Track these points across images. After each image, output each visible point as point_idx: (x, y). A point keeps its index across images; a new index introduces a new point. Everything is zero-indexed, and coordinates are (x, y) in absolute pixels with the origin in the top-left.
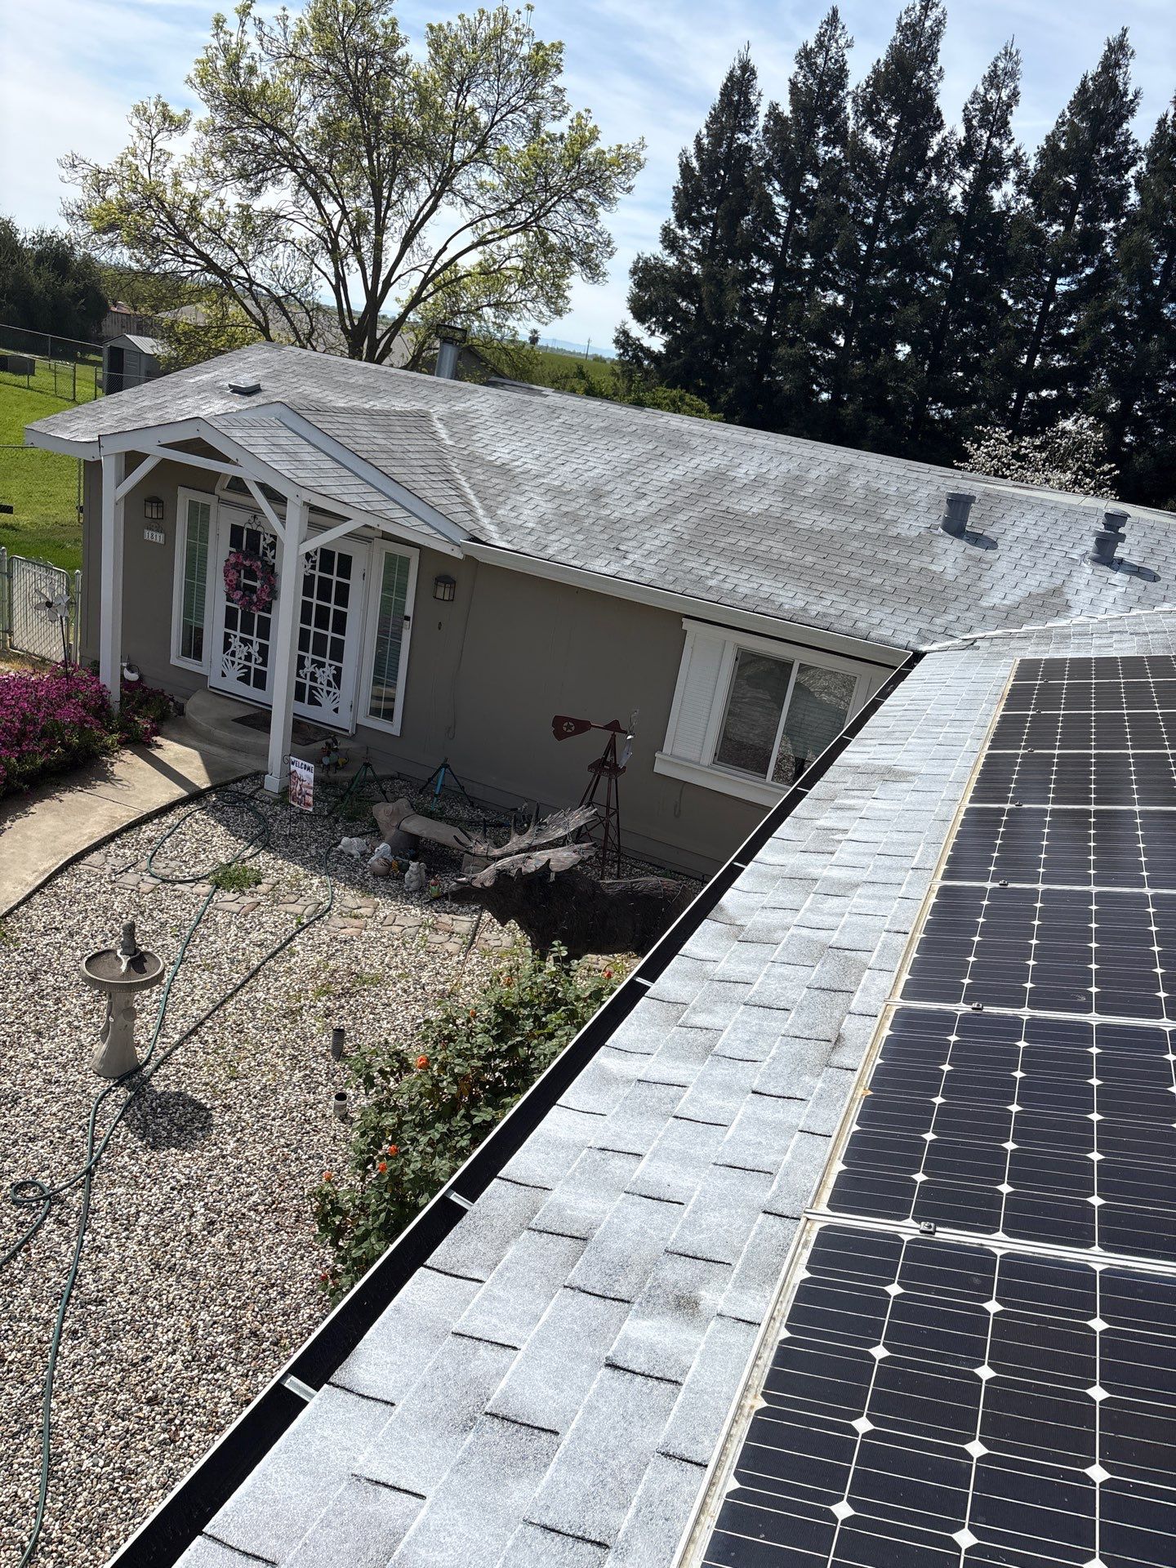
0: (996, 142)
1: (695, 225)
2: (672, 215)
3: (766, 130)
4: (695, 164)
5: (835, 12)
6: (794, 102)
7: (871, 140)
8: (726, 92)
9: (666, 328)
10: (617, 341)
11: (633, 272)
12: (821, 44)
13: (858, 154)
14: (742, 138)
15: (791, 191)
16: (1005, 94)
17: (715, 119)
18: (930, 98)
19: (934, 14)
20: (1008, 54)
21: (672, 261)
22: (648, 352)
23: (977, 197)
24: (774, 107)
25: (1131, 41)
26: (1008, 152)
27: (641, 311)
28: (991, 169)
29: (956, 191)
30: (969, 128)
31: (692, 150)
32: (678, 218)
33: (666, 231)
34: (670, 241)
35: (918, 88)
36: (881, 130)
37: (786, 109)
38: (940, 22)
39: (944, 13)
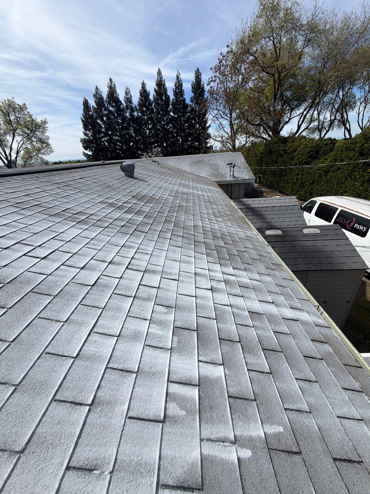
0: (131, 105)
1: (89, 130)
2: (83, 130)
3: (93, 111)
4: (84, 119)
5: (97, 86)
6: (96, 105)
7: (111, 109)
8: (84, 105)
9: (92, 150)
10: (83, 155)
11: (81, 142)
12: (97, 93)
13: (110, 112)
14: (91, 113)
15: (102, 120)
16: (129, 95)
17: (84, 110)
18: (118, 99)
19: (113, 83)
20: (127, 89)
21: (87, 138)
22: (90, 155)
23: (131, 115)
24: (93, 106)
25: (145, 82)
26: (134, 106)
27: (86, 148)
28: (132, 110)
29: (128, 114)
30: (126, 103)
31: (82, 117)
32: (85, 130)
33: (84, 132)
34: (85, 134)
35: (116, 98)
36: (112, 106)
37: (95, 106)
38: (114, 85)
39: (114, 83)
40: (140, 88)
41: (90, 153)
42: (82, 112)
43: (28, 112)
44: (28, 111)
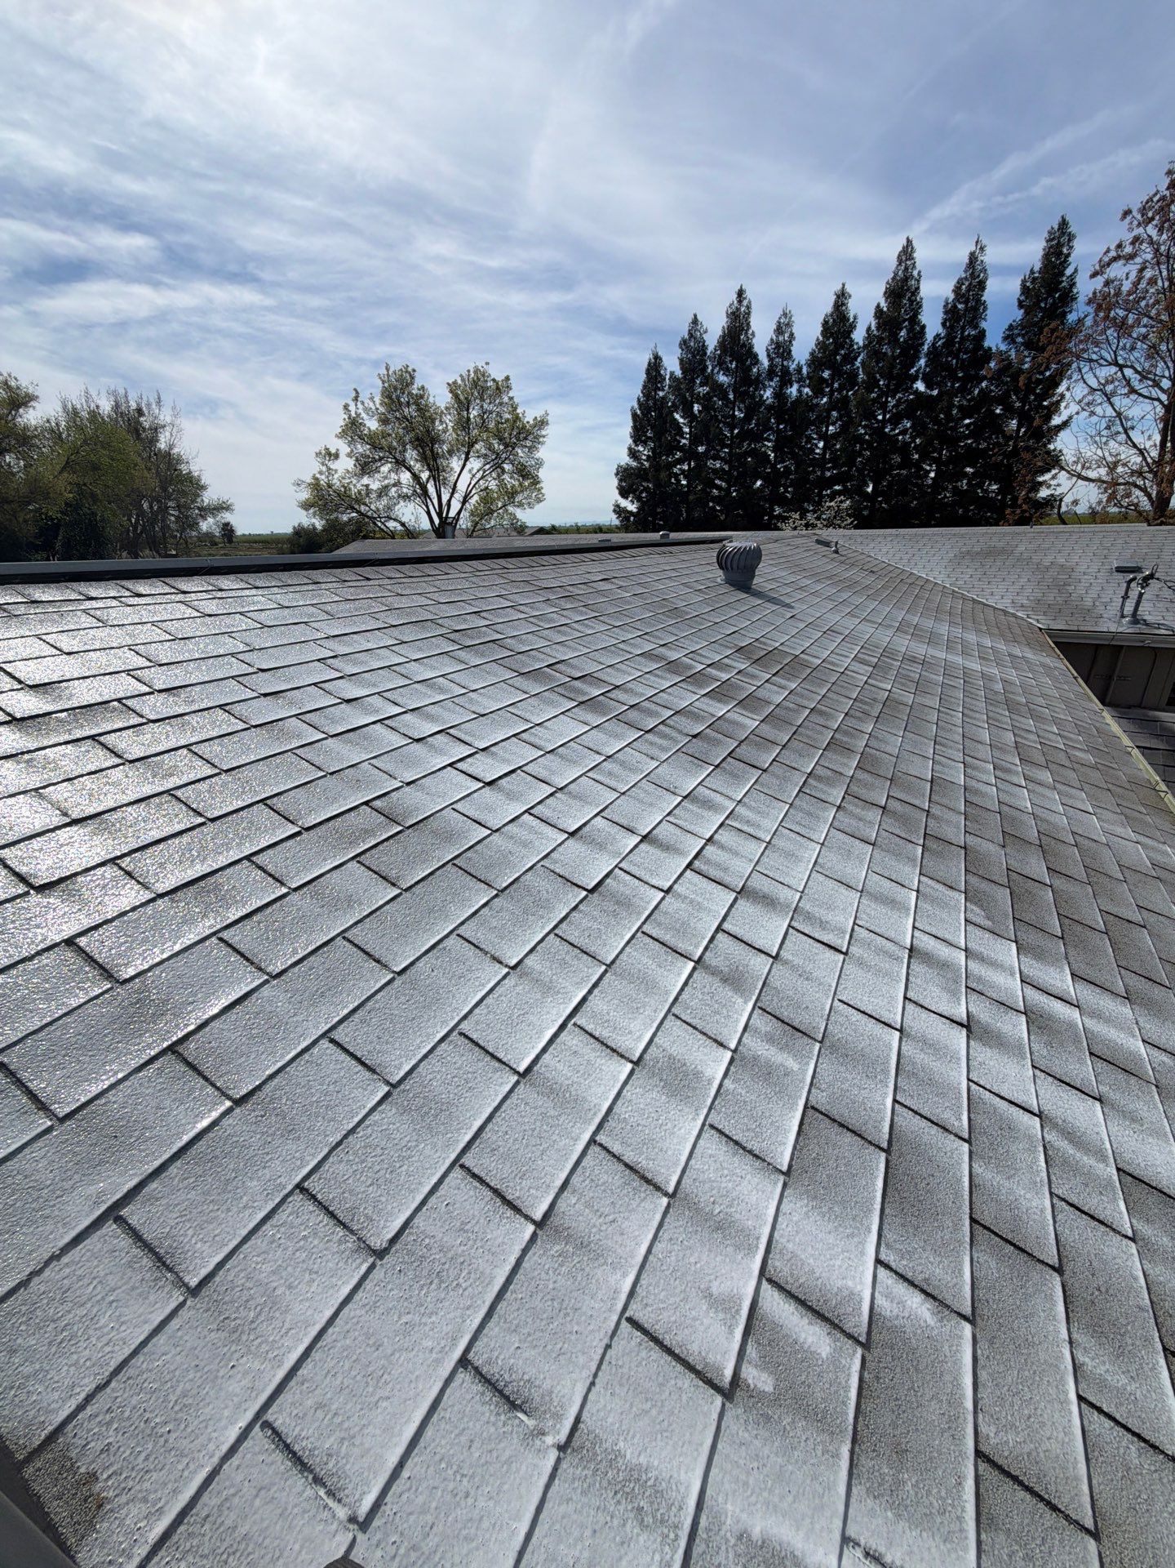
0: (785, 363)
1: (645, 443)
2: (630, 441)
3: (670, 387)
4: (639, 412)
5: (695, 316)
6: (682, 369)
7: (722, 378)
8: (648, 372)
9: (639, 499)
10: (614, 511)
11: (617, 474)
12: (691, 335)
13: (719, 389)
14: (661, 394)
15: (688, 413)
16: (786, 335)
17: (645, 387)
18: (751, 347)
19: (745, 303)
20: (785, 315)
21: (635, 464)
22: (631, 513)
23: (779, 395)
24: (672, 373)
25: (848, 289)
26: (793, 366)
27: (624, 493)
28: (786, 379)
29: (768, 394)
30: (771, 359)
31: (636, 406)
32: (635, 441)
33: (630, 449)
34: (633, 454)
35: (744, 345)
36: (727, 372)
37: (678, 373)
38: (748, 307)
39: (750, 302)
40: (828, 307)
41: (632, 507)
42: (636, 391)
43: (511, 399)
44: (511, 394)
